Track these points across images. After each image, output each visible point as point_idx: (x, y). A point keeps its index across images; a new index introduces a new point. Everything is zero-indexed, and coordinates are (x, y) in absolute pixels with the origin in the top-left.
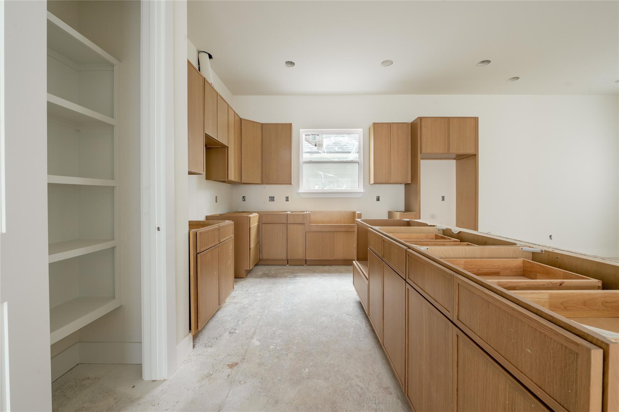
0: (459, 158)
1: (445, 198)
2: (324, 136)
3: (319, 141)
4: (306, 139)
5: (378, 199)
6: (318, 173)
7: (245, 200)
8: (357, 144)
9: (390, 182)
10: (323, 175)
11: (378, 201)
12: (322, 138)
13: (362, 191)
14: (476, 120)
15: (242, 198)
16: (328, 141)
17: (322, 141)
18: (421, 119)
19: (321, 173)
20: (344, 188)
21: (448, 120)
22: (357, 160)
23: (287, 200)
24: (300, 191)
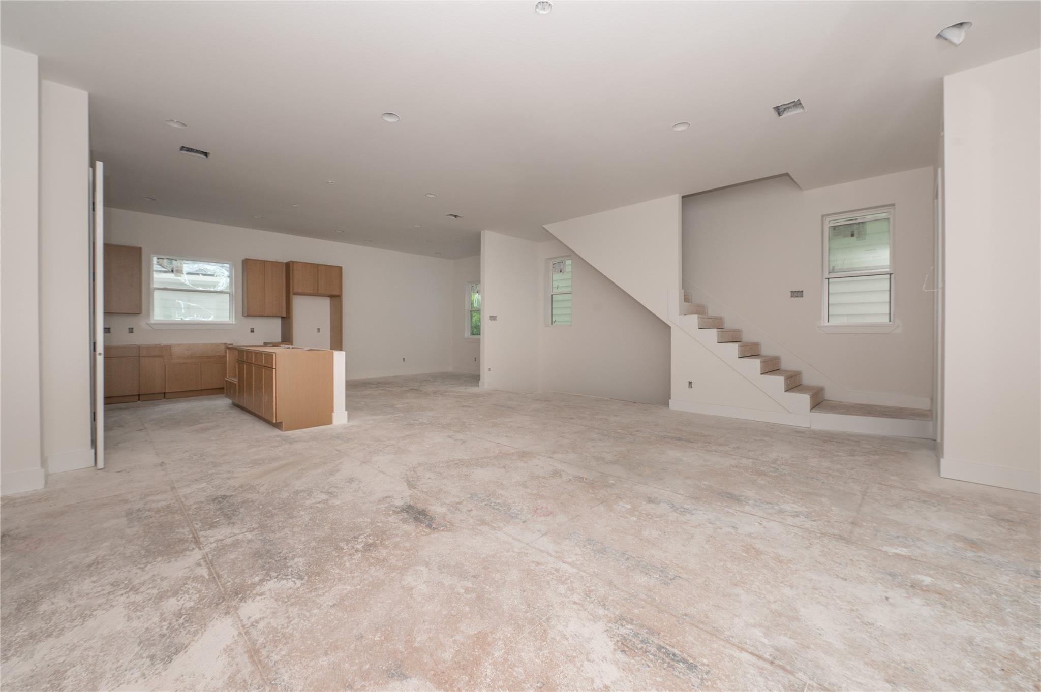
0: (332, 296)
1: (320, 330)
2: (183, 262)
3: (177, 267)
4: (158, 262)
5: (252, 331)
6: (177, 302)
9: (264, 315)
10: (184, 304)
11: (252, 333)
13: (234, 323)
14: (340, 268)
16: (188, 266)
17: (181, 267)
18: (293, 262)
19: (180, 302)
20: (210, 319)
21: (316, 267)
22: (228, 290)
23: (131, 331)
24: (151, 322)
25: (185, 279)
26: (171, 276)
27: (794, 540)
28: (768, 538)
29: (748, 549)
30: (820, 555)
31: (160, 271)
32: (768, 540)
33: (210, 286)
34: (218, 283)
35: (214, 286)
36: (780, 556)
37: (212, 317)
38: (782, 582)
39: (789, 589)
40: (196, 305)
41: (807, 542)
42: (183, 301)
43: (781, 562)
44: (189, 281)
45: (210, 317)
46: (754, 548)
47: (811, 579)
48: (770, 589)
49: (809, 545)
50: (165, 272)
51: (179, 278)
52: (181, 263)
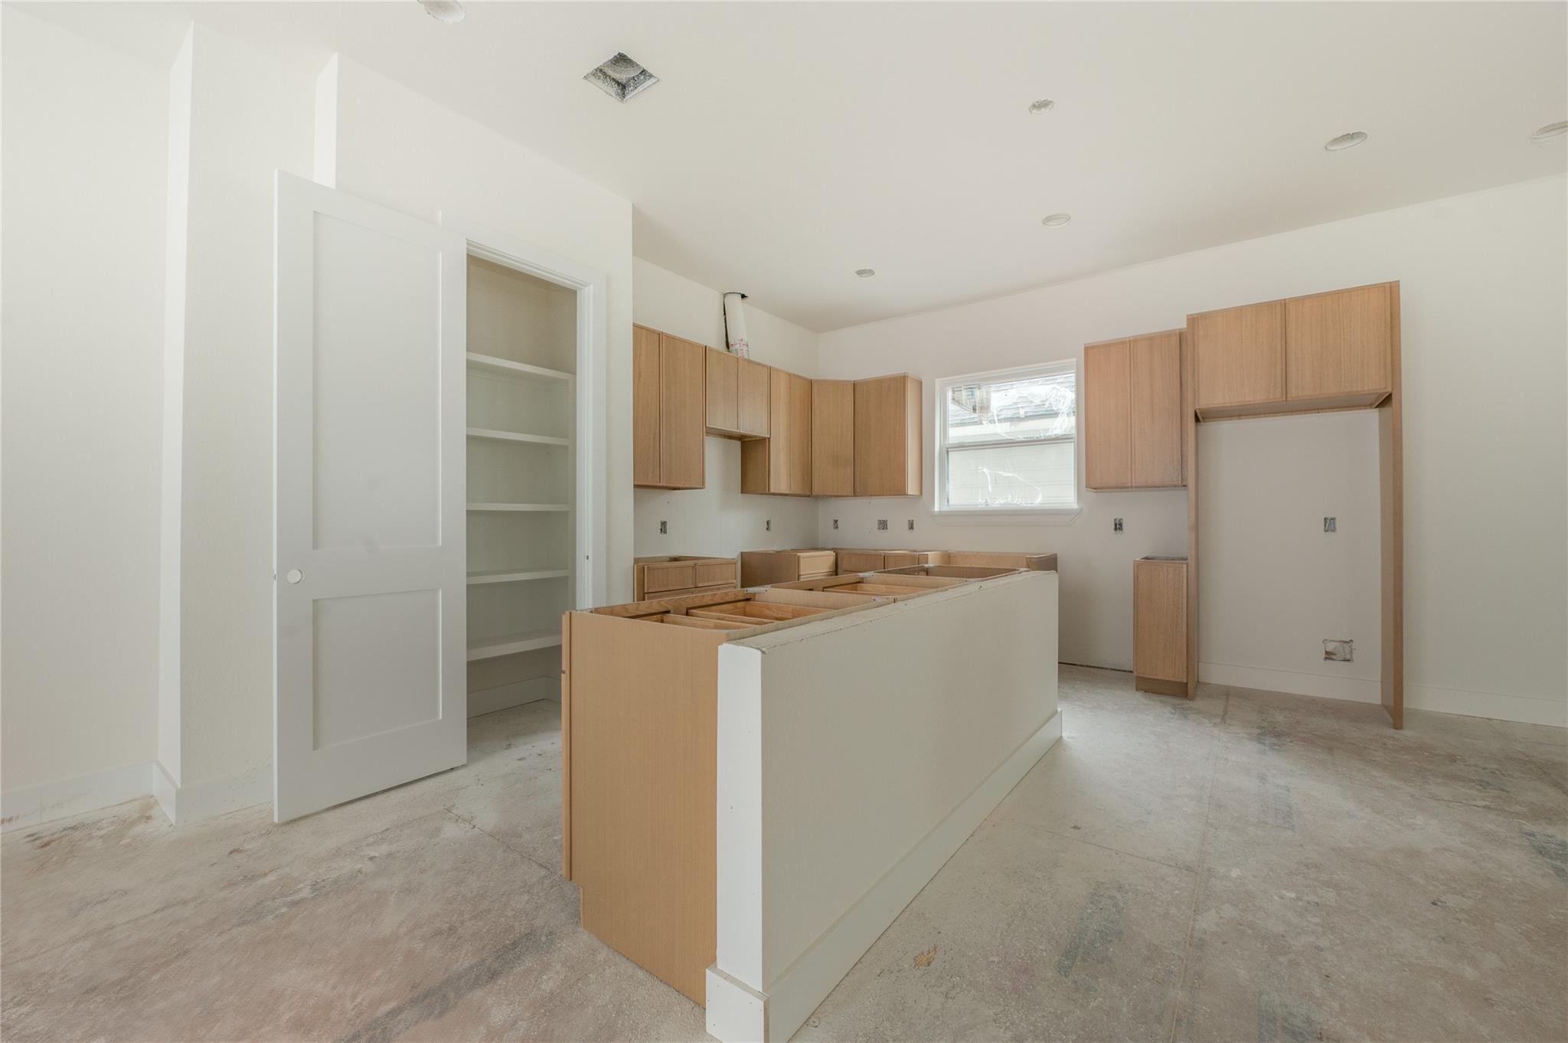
2: (993, 387)
3: (982, 401)
4: (953, 399)
5: (1118, 526)
6: (980, 472)
7: (837, 528)
8: (1071, 396)
9: (1130, 485)
10: (988, 476)
11: (1118, 532)
12: (988, 393)
13: (1077, 507)
14: (1387, 291)
15: (832, 523)
16: (1002, 397)
17: (988, 400)
19: (985, 470)
20: (1037, 502)
22: (1072, 434)
23: (911, 527)
24: (937, 509)
35: (1048, 429)
37: (1041, 495)
40: (1011, 475)
45: (1036, 497)
51: (986, 423)
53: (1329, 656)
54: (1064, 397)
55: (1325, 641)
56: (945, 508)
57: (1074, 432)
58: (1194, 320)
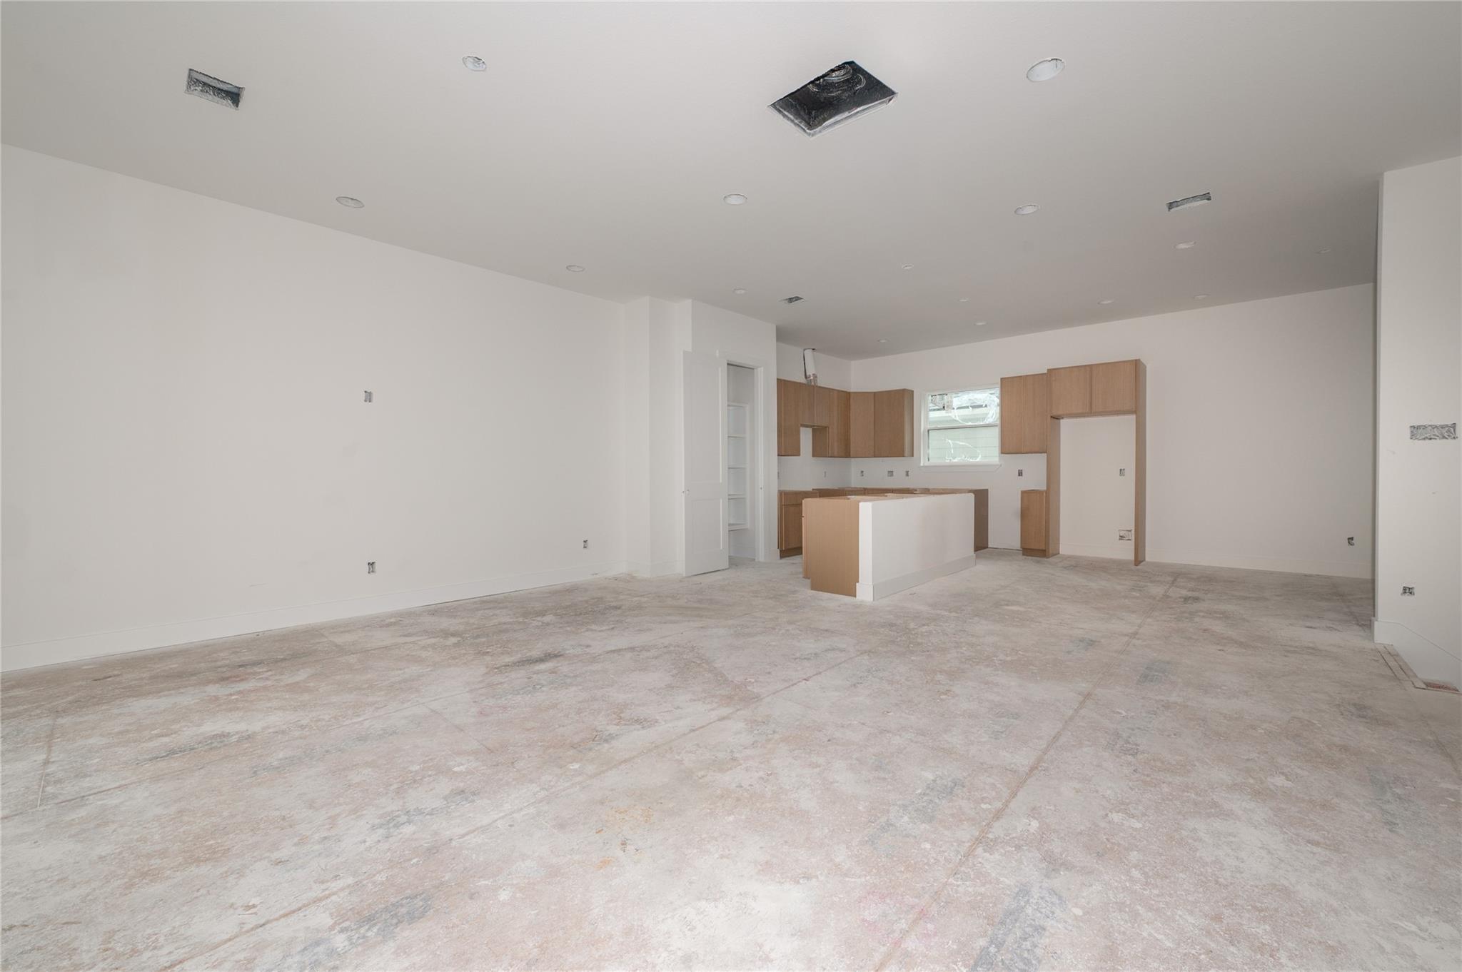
1: (1125, 472)
2: (954, 395)
3: (948, 402)
4: (930, 400)
5: (1020, 474)
6: (948, 443)
7: (863, 475)
8: (996, 401)
9: (1022, 451)
10: (951, 444)
11: (1020, 476)
13: (999, 463)
14: (1144, 364)
15: (860, 473)
16: (958, 400)
17: (952, 402)
19: (950, 441)
20: (978, 460)
23: (907, 475)
24: (922, 465)
25: (955, 415)
26: (943, 413)
27: (149, 931)
28: (203, 891)
29: (214, 853)
30: (76, 938)
31: (934, 410)
32: (198, 890)
33: (978, 420)
34: (987, 414)
35: (984, 419)
36: (151, 881)
37: (980, 456)
38: (121, 853)
39: (103, 854)
40: (963, 443)
41: (119, 949)
42: (951, 439)
43: (144, 875)
44: (959, 416)
45: (978, 457)
46: (207, 860)
47: (75, 887)
48: (131, 837)
49: (110, 946)
50: (939, 410)
51: (950, 414)
52: (951, 397)
53: (1122, 538)
54: (993, 401)
55: (1119, 530)
56: (927, 464)
57: (998, 422)
58: (1050, 371)
